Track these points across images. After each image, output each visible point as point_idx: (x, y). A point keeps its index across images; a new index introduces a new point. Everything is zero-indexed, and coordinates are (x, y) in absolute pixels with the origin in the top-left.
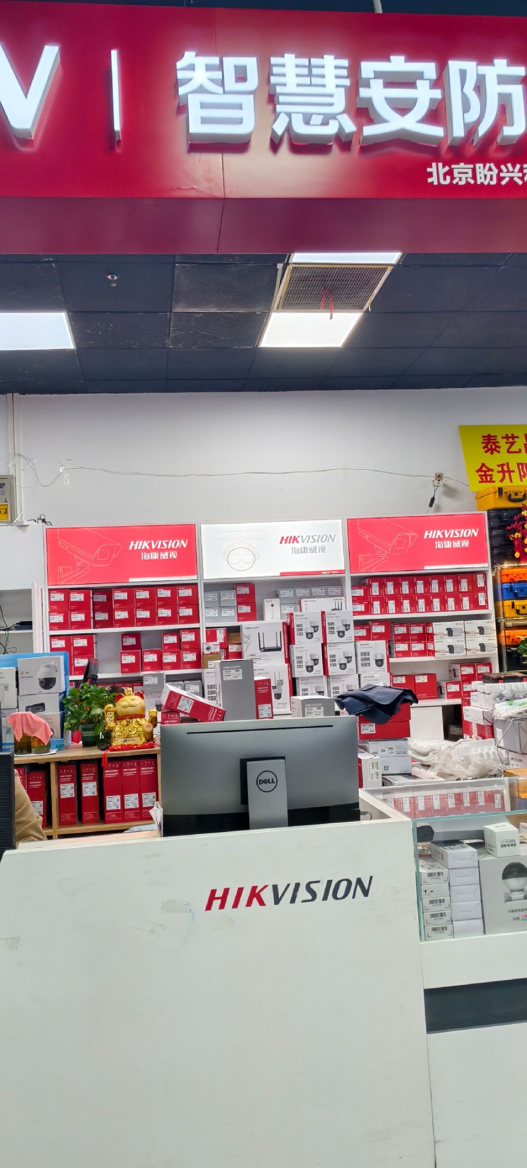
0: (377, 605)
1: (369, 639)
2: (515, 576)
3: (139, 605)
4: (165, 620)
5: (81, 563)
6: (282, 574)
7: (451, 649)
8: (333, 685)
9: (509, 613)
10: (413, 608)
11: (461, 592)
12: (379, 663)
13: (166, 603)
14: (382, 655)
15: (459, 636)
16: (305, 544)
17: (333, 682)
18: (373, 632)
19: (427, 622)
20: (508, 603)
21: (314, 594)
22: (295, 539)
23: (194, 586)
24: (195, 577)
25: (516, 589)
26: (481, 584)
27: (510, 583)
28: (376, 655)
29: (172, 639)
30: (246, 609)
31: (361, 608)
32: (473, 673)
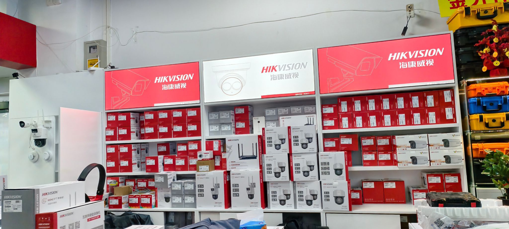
0: (345, 121)
1: (338, 150)
2: (484, 90)
3: (161, 122)
4: (178, 134)
5: (125, 94)
6: (263, 97)
7: (414, 160)
8: (298, 189)
9: (477, 126)
10: (379, 123)
11: (427, 107)
12: (338, 172)
13: (179, 121)
14: (341, 165)
15: (423, 148)
16: (282, 72)
17: (298, 186)
18: (341, 143)
19: (391, 135)
20: (477, 116)
21: (292, 112)
22: (274, 68)
23: (197, 108)
24: (198, 101)
25: (484, 103)
26: (448, 99)
27: (477, 97)
28: (335, 165)
29: (182, 148)
30: (241, 125)
31: (331, 123)
32: (440, 182)
